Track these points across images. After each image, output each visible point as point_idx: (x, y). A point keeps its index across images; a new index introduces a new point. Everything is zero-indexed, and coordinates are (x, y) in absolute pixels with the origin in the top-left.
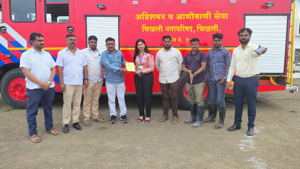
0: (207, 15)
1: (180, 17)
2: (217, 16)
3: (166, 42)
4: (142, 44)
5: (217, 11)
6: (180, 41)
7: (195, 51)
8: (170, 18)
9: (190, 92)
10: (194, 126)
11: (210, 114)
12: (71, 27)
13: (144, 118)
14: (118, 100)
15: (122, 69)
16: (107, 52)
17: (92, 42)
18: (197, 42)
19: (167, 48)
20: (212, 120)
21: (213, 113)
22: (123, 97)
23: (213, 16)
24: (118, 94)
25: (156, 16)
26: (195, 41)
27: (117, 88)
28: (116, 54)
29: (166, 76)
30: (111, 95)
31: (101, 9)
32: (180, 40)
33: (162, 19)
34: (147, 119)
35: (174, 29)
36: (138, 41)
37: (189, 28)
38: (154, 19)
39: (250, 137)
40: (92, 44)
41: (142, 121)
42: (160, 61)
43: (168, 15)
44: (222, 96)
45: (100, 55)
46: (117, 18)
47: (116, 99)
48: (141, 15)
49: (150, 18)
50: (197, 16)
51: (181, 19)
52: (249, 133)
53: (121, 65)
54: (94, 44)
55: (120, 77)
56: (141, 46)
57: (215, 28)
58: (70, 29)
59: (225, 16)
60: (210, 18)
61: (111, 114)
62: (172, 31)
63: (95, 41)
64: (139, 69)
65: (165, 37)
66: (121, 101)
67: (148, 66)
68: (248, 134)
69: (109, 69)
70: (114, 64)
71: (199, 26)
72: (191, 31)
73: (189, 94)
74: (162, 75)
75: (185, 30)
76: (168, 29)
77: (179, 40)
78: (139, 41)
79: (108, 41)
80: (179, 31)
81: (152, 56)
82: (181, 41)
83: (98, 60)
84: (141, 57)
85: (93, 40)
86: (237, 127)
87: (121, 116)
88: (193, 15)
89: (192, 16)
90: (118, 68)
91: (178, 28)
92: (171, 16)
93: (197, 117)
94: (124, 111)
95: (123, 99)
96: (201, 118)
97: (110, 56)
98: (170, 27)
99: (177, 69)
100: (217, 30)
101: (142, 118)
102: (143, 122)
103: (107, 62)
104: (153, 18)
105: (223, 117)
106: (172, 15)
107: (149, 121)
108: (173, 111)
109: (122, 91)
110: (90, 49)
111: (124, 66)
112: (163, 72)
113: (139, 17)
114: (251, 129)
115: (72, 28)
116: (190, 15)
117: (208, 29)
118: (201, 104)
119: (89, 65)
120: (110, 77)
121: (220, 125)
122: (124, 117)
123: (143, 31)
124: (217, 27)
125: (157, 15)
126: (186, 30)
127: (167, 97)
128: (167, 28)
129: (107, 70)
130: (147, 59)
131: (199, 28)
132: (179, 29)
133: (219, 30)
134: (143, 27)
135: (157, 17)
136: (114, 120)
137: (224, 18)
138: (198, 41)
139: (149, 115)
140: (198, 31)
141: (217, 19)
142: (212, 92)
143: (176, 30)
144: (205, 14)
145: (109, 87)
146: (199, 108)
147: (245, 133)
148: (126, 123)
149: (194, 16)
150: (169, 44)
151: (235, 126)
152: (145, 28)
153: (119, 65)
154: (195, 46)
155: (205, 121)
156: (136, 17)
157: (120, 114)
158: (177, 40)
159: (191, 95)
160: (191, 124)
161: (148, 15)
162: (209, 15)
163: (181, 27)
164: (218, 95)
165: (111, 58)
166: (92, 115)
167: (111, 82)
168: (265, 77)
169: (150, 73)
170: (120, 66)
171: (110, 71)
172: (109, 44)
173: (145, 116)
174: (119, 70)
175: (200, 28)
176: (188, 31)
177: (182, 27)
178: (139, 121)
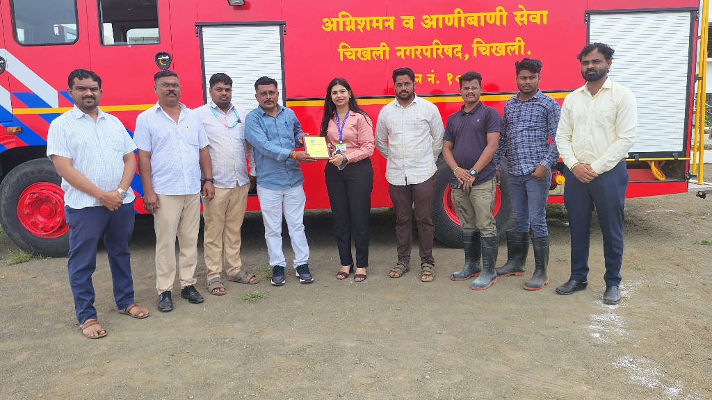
0: (497, 16)
1: (430, 22)
2: (522, 16)
3: (401, 84)
4: (342, 91)
5: (520, 6)
6: (433, 82)
7: (472, 103)
8: (406, 26)
9: (462, 204)
10: (474, 285)
11: (511, 255)
12: (165, 54)
13: (352, 270)
14: (289, 228)
15: (295, 154)
16: (260, 113)
17: (221, 89)
18: (475, 83)
19: (406, 99)
20: (517, 270)
21: (517, 253)
22: (301, 220)
23: (511, 18)
24: (287, 213)
25: (371, 22)
26: (470, 80)
27: (286, 199)
28: (280, 116)
29: (404, 166)
30: (271, 217)
31: (237, 7)
32: (431, 78)
33: (386, 29)
34: (360, 271)
35: (418, 53)
36: (333, 84)
37: (453, 49)
38: (368, 28)
39: (612, 307)
40: (218, 94)
41: (347, 276)
42: (388, 132)
43: (402, 17)
44: (541, 213)
45: (239, 121)
46: (277, 28)
47: (284, 225)
48: (335, 20)
49: (359, 27)
50: (473, 19)
51: (435, 26)
52: (608, 298)
53: (293, 144)
54: (224, 92)
55: (291, 173)
56: (339, 95)
57: (517, 46)
58: (163, 58)
59: (539, 16)
60: (504, 23)
61: (273, 263)
62: (413, 57)
63: (227, 87)
64: (339, 152)
65: (397, 73)
66: (296, 230)
67: (359, 145)
68: (605, 300)
69: (265, 153)
70: (277, 142)
71: (478, 42)
72: (460, 55)
73: (460, 209)
74: (393, 166)
75: (443, 53)
76: (402, 51)
77: (429, 79)
78: (336, 84)
79: (260, 86)
80: (429, 56)
81: (368, 118)
82: (435, 81)
83: (237, 134)
84: (341, 122)
85: (221, 85)
86: (578, 284)
87: (295, 267)
88: (463, 16)
89: (460, 18)
90: (287, 151)
91: (427, 50)
92: (409, 21)
93: (479, 263)
94: (303, 255)
95: (299, 226)
96: (490, 267)
97: (268, 121)
98: (408, 48)
99: (431, 148)
100: (522, 53)
101: (346, 269)
102: (350, 280)
103: (260, 137)
104: (365, 28)
105: (543, 262)
106: (412, 18)
107: (365, 277)
108: (422, 251)
109: (297, 206)
110: (215, 106)
111: (301, 146)
112: (395, 157)
113: (330, 25)
114: (614, 288)
115: (167, 57)
116: (456, 15)
117: (500, 49)
118: (490, 232)
119: (213, 146)
120: (269, 172)
121: (537, 282)
122: (303, 269)
123: (341, 59)
124: (522, 44)
125: (374, 19)
126: (448, 54)
127: (406, 218)
128: (400, 50)
129: (260, 157)
130: (357, 127)
131: (478, 48)
132: (429, 50)
133: (525, 51)
134: (341, 50)
135: (374, 25)
136: (280, 278)
137: (539, 23)
138: (479, 78)
139: (363, 263)
140: (475, 55)
141: (520, 24)
142: (515, 203)
143: (422, 54)
144: (493, 14)
145: (267, 198)
146: (484, 242)
147: (600, 299)
148: (309, 282)
149: (466, 18)
150: (409, 88)
151: (574, 282)
152: (348, 52)
153: (288, 144)
154: (471, 91)
155: (501, 271)
156: (325, 26)
157: (295, 261)
158: (425, 78)
159: (465, 210)
160: (468, 281)
161: (353, 19)
162: (501, 16)
163: (434, 47)
164: (530, 208)
165: (269, 126)
166: (226, 266)
167: (271, 185)
168: (637, 163)
169: (366, 161)
170: (292, 146)
171: (268, 158)
172: (265, 93)
173: (355, 265)
174: (290, 156)
175: (480, 49)
176: (451, 56)
177: (437, 46)
178: (340, 276)
